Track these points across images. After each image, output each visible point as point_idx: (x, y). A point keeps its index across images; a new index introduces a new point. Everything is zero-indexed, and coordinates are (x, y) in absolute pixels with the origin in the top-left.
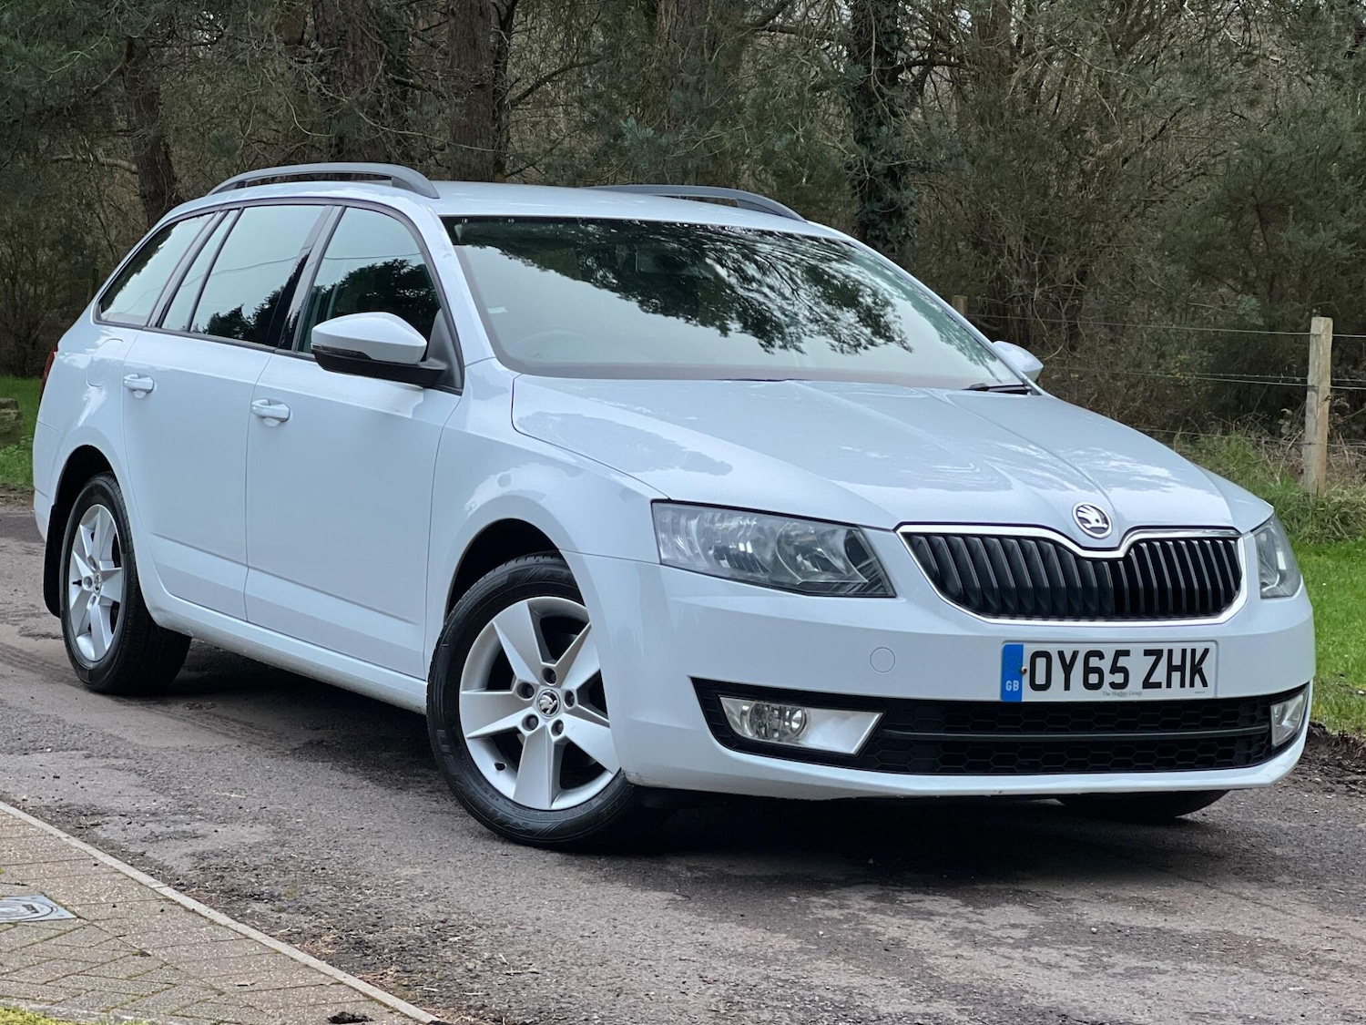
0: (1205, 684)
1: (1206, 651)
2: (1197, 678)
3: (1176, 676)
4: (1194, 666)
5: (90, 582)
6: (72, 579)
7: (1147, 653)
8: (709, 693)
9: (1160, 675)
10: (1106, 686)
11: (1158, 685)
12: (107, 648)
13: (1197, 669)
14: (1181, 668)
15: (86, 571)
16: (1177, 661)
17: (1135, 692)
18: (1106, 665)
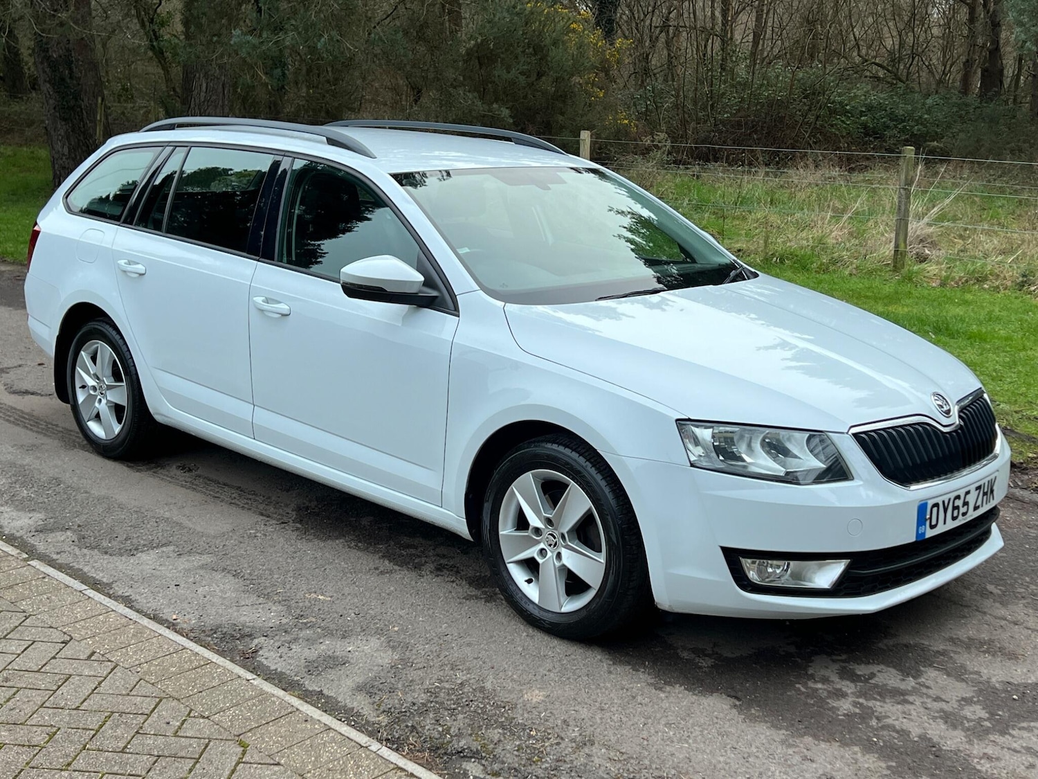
1: (996, 478)
2: (991, 496)
3: (985, 498)
4: (991, 490)
5: (94, 388)
6: (78, 385)
7: (977, 489)
8: (733, 557)
9: (980, 500)
10: (960, 516)
11: (978, 507)
12: (116, 433)
14: (987, 493)
15: (91, 382)
16: (986, 489)
17: (970, 515)
18: (961, 503)
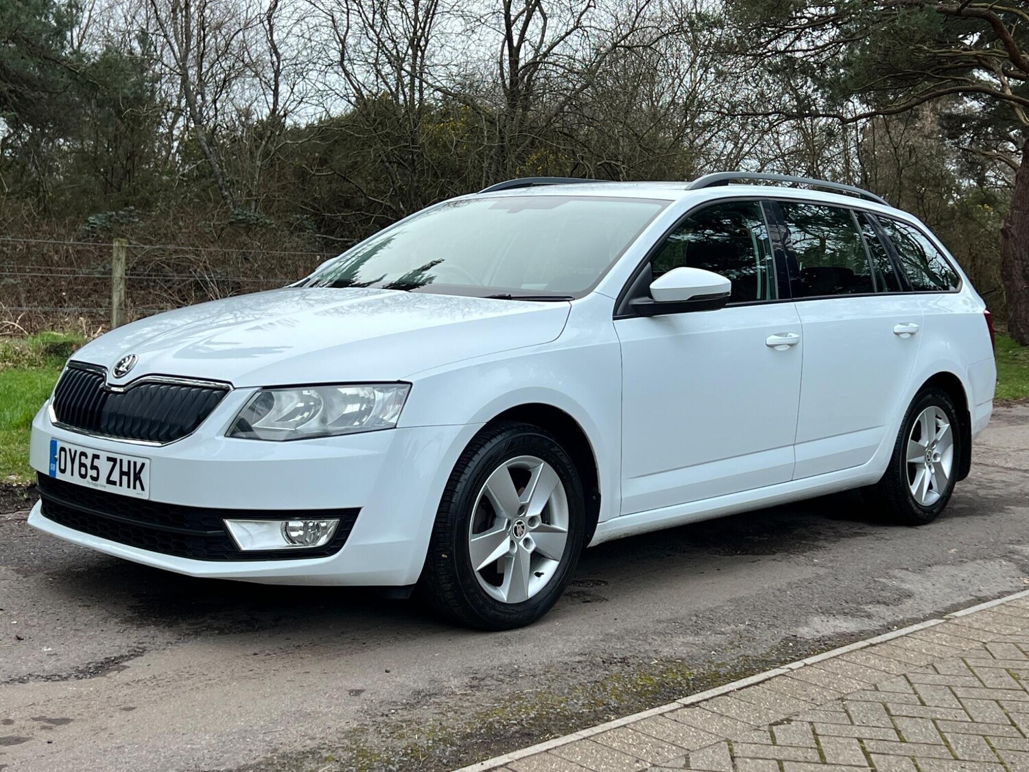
0: (143, 489)
1: (143, 465)
2: (138, 482)
3: (125, 478)
4: (135, 474)
7: (109, 459)
9: (115, 476)
10: (88, 478)
11: (114, 483)
13: (137, 477)
14: (128, 474)
16: (125, 469)
17: (102, 486)
18: (88, 462)
